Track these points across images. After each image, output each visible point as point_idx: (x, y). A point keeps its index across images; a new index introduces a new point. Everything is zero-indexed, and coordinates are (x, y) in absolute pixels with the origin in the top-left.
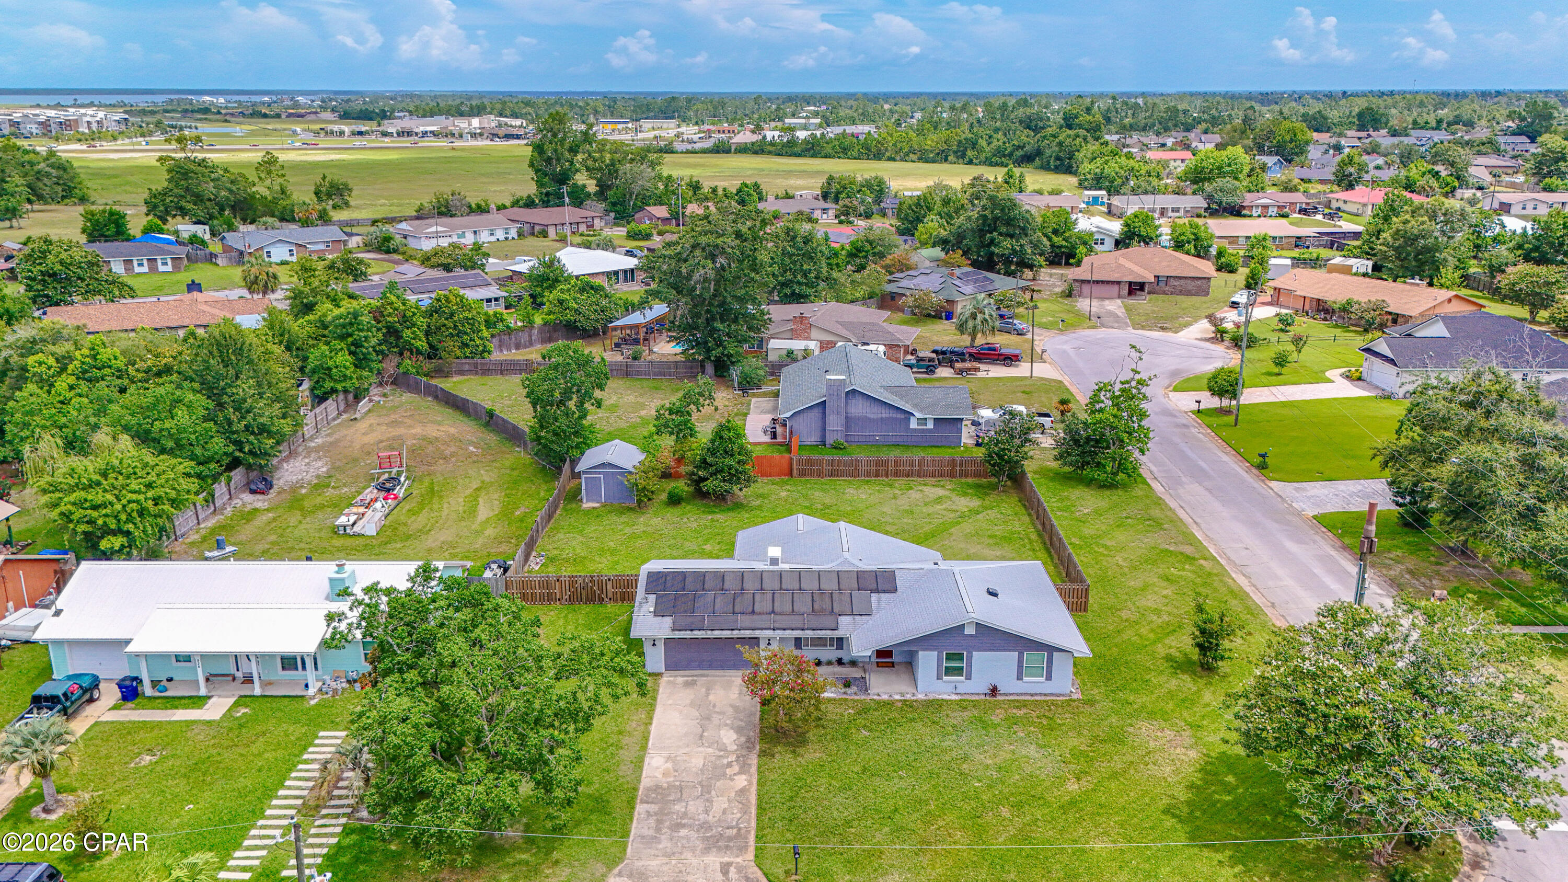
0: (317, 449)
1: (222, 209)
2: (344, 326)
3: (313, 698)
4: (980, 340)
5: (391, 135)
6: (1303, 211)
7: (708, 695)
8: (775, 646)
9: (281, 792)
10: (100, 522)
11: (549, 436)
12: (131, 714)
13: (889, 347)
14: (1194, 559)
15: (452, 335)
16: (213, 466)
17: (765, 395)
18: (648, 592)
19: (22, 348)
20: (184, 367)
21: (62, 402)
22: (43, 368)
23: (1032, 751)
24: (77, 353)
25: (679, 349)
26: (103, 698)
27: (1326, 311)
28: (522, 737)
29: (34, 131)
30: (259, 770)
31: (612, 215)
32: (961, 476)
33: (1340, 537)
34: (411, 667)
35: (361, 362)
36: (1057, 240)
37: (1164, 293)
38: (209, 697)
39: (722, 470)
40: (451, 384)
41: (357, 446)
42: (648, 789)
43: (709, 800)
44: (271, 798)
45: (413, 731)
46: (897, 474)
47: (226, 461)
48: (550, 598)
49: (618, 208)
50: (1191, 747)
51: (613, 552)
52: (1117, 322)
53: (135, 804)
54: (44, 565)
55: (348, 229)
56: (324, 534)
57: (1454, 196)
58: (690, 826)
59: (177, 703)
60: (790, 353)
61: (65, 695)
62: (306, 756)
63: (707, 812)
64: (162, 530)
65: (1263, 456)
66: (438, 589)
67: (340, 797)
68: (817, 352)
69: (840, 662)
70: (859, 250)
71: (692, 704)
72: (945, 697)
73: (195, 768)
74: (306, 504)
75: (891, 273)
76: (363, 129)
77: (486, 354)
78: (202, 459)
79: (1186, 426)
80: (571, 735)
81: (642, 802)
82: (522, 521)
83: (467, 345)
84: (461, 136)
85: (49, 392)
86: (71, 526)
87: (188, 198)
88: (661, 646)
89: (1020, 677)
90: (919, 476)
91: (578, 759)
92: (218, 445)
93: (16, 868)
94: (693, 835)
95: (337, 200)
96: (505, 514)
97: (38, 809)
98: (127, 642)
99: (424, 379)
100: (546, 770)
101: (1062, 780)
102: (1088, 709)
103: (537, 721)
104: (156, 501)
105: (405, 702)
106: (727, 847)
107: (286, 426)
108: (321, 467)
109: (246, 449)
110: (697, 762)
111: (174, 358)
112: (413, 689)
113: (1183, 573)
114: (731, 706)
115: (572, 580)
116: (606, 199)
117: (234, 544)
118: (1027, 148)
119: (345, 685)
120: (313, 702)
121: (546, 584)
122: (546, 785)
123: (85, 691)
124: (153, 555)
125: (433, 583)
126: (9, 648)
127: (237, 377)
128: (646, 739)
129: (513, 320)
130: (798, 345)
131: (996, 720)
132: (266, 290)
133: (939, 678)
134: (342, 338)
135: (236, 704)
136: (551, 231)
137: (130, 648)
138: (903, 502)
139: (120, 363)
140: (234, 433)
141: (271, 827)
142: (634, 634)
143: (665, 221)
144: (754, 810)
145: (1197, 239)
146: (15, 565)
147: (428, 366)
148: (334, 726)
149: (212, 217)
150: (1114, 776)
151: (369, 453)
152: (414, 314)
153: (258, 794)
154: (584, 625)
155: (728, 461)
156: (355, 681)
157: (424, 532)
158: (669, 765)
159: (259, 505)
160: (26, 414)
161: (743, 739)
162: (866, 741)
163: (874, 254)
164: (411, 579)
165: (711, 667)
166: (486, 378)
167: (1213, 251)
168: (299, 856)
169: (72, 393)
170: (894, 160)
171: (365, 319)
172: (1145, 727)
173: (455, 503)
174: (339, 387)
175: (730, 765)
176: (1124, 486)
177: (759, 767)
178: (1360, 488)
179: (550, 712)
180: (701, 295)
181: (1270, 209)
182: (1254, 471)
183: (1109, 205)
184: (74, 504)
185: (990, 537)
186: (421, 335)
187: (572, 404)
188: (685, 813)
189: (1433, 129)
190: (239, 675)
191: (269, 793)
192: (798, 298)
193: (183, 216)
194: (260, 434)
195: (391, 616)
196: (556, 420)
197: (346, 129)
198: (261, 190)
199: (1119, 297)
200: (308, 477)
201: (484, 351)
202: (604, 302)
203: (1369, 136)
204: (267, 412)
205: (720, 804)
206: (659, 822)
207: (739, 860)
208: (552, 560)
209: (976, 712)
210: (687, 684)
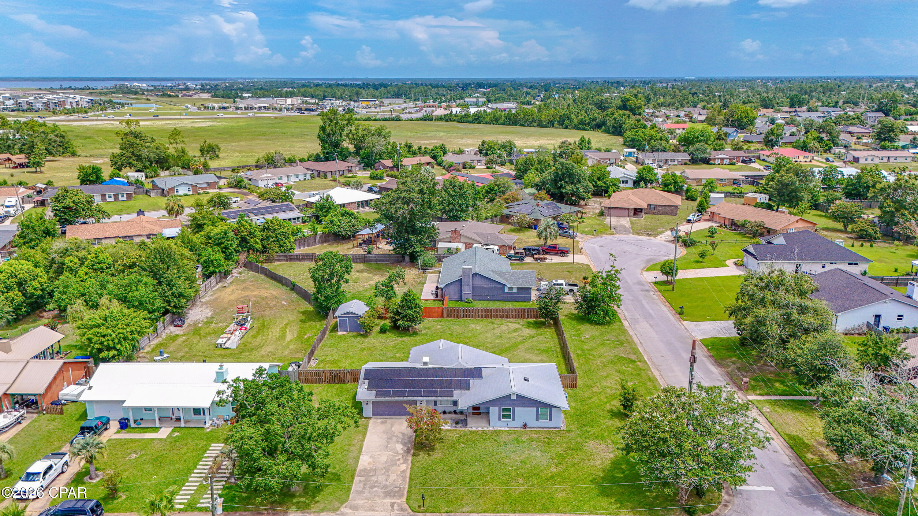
0: (206, 303)
1: (151, 163)
2: (219, 239)
3: (208, 428)
4: (549, 242)
5: (241, 109)
6: (743, 162)
7: (391, 427)
8: (424, 405)
9: (195, 471)
10: (106, 343)
11: (322, 298)
12: (125, 435)
13: (500, 246)
14: (635, 362)
15: (274, 241)
16: (156, 314)
17: (435, 272)
18: (365, 378)
19: (62, 253)
20: (142, 264)
21: (82, 281)
22: (72, 264)
23: (539, 454)
24: (89, 256)
25: (391, 248)
26: (111, 428)
27: (736, 225)
28: (302, 445)
29: (41, 107)
30: (185, 461)
31: (362, 165)
32: (528, 318)
33: (709, 350)
34: (255, 414)
35: (228, 258)
36: (599, 183)
37: (654, 214)
38: (160, 428)
39: (406, 317)
40: (274, 267)
41: (226, 301)
42: (361, 470)
43: (388, 475)
44: (191, 473)
45: (254, 443)
46: (496, 317)
47: (162, 310)
48: (320, 381)
49: (366, 161)
50: (612, 452)
51: (351, 358)
52: (626, 231)
53: (130, 476)
54: (79, 365)
55: (218, 174)
56: (211, 348)
57: (830, 152)
58: (379, 487)
59: (146, 430)
60: (449, 250)
61: (95, 426)
62: (206, 455)
63: (386, 480)
64: (134, 346)
65: (681, 308)
66: (266, 379)
67: (221, 473)
68: (463, 250)
69: (455, 412)
70: (491, 190)
71: (384, 432)
72: (502, 429)
73: (156, 460)
74: (201, 332)
75: (507, 203)
76: (226, 105)
77: (292, 250)
78: (151, 310)
79: (647, 291)
80: (325, 445)
81: (358, 476)
82: (307, 341)
83: (282, 246)
84: (281, 110)
85: (75, 276)
86: (92, 345)
87: (134, 158)
88: (370, 405)
89: (537, 420)
90: (507, 318)
91: (328, 455)
92: (159, 303)
93: (83, 502)
94: (380, 490)
95: (212, 154)
96: (299, 338)
97: (87, 477)
98: (123, 402)
99: (260, 265)
100: (313, 460)
101: (549, 467)
102: (568, 434)
103: (309, 439)
104: (132, 332)
105: (252, 430)
106: (394, 496)
107: (191, 292)
108: (208, 312)
109: (172, 305)
110: (384, 458)
111: (137, 259)
112: (255, 424)
113: (628, 369)
114: (402, 433)
115: (330, 372)
116: (359, 156)
117: (167, 353)
118: (598, 120)
119: (223, 422)
120: (208, 430)
121: (318, 373)
122: (313, 466)
123: (104, 425)
124: (129, 359)
125: (264, 376)
126: (65, 404)
127: (168, 269)
128: (361, 447)
129: (306, 230)
130: (453, 245)
131: (524, 439)
132: (177, 214)
133: (500, 419)
134: (219, 244)
135: (173, 431)
136: (329, 175)
137: (125, 405)
138: (497, 332)
139: (110, 261)
140: (166, 297)
141: (191, 486)
142: (358, 398)
143: (391, 169)
144: (408, 480)
145: (675, 182)
146: (68, 365)
147: (262, 258)
148: (218, 441)
149: (146, 168)
150: (573, 465)
151: (232, 305)
152: (255, 231)
153: (186, 471)
154: (335, 394)
155: (409, 312)
156: (228, 420)
157: (260, 347)
158: (371, 460)
159: (178, 333)
160: (64, 287)
161: (405, 448)
162: (462, 449)
163: (500, 192)
164: (254, 375)
165: (394, 415)
166: (292, 263)
167: (685, 188)
168: (212, 490)
169: (87, 276)
170: (523, 125)
171: (231, 235)
172: (592, 443)
173: (274, 332)
174: (217, 270)
175: (399, 460)
176: (609, 323)
177: (412, 460)
178: (727, 324)
179: (315, 434)
180: (402, 222)
181: (725, 160)
182: (678, 316)
183: (637, 158)
184: (92, 334)
185: (537, 350)
186: (259, 241)
187: (334, 281)
188: (377, 481)
189: (833, 107)
190: (174, 417)
191: (190, 471)
192: (456, 218)
193: (130, 167)
194: (179, 297)
195: (245, 392)
196: (325, 289)
197: (216, 106)
198: (171, 150)
199: (629, 216)
200: (202, 318)
201: (291, 249)
202: (354, 221)
203: (796, 111)
204: (182, 285)
205: (393, 477)
206: (365, 485)
207: (399, 501)
208: (322, 361)
209: (515, 436)
210: (382, 423)
